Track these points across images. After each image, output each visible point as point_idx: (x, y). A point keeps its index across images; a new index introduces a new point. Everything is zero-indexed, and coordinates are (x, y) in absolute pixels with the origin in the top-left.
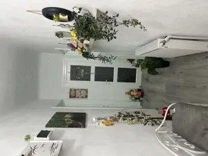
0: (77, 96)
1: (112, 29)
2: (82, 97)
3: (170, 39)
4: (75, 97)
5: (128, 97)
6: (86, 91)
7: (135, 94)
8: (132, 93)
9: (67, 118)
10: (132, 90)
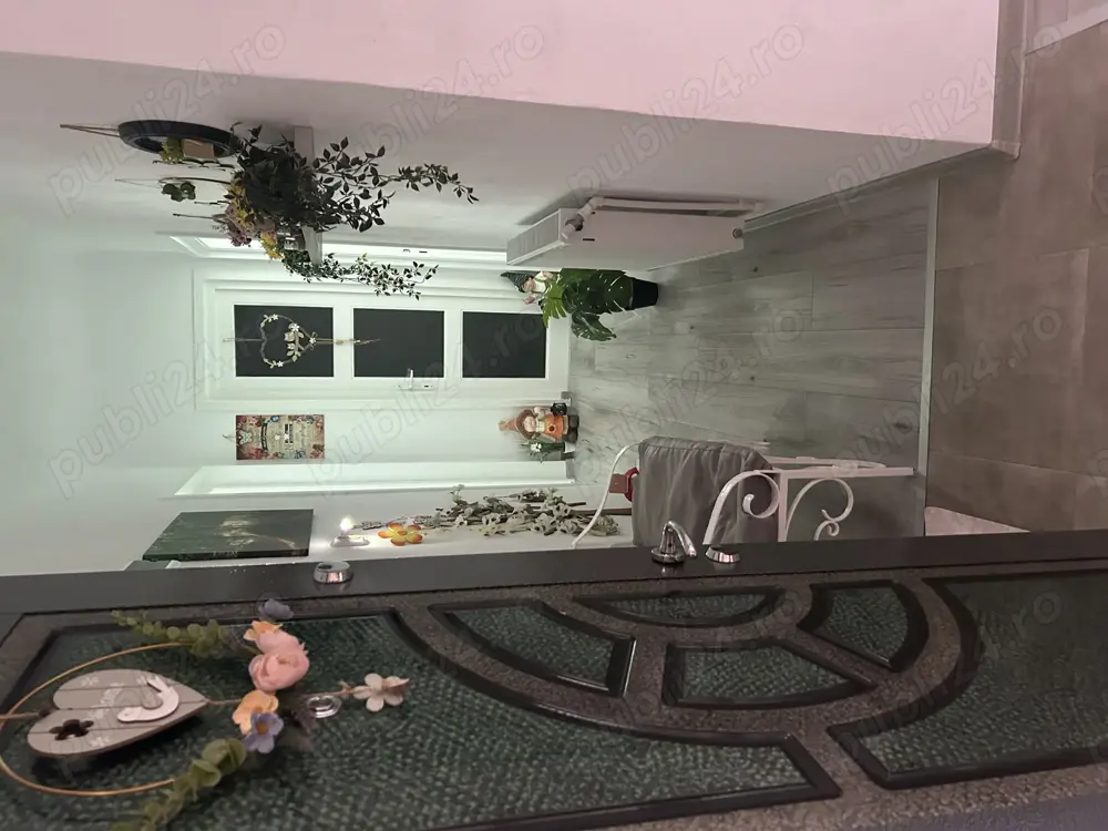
0: (271, 450)
1: (366, 195)
2: (299, 455)
3: (599, 208)
4: (261, 454)
5: (512, 441)
6: (317, 421)
7: (541, 427)
8: (528, 424)
9: (230, 528)
10: (528, 413)
